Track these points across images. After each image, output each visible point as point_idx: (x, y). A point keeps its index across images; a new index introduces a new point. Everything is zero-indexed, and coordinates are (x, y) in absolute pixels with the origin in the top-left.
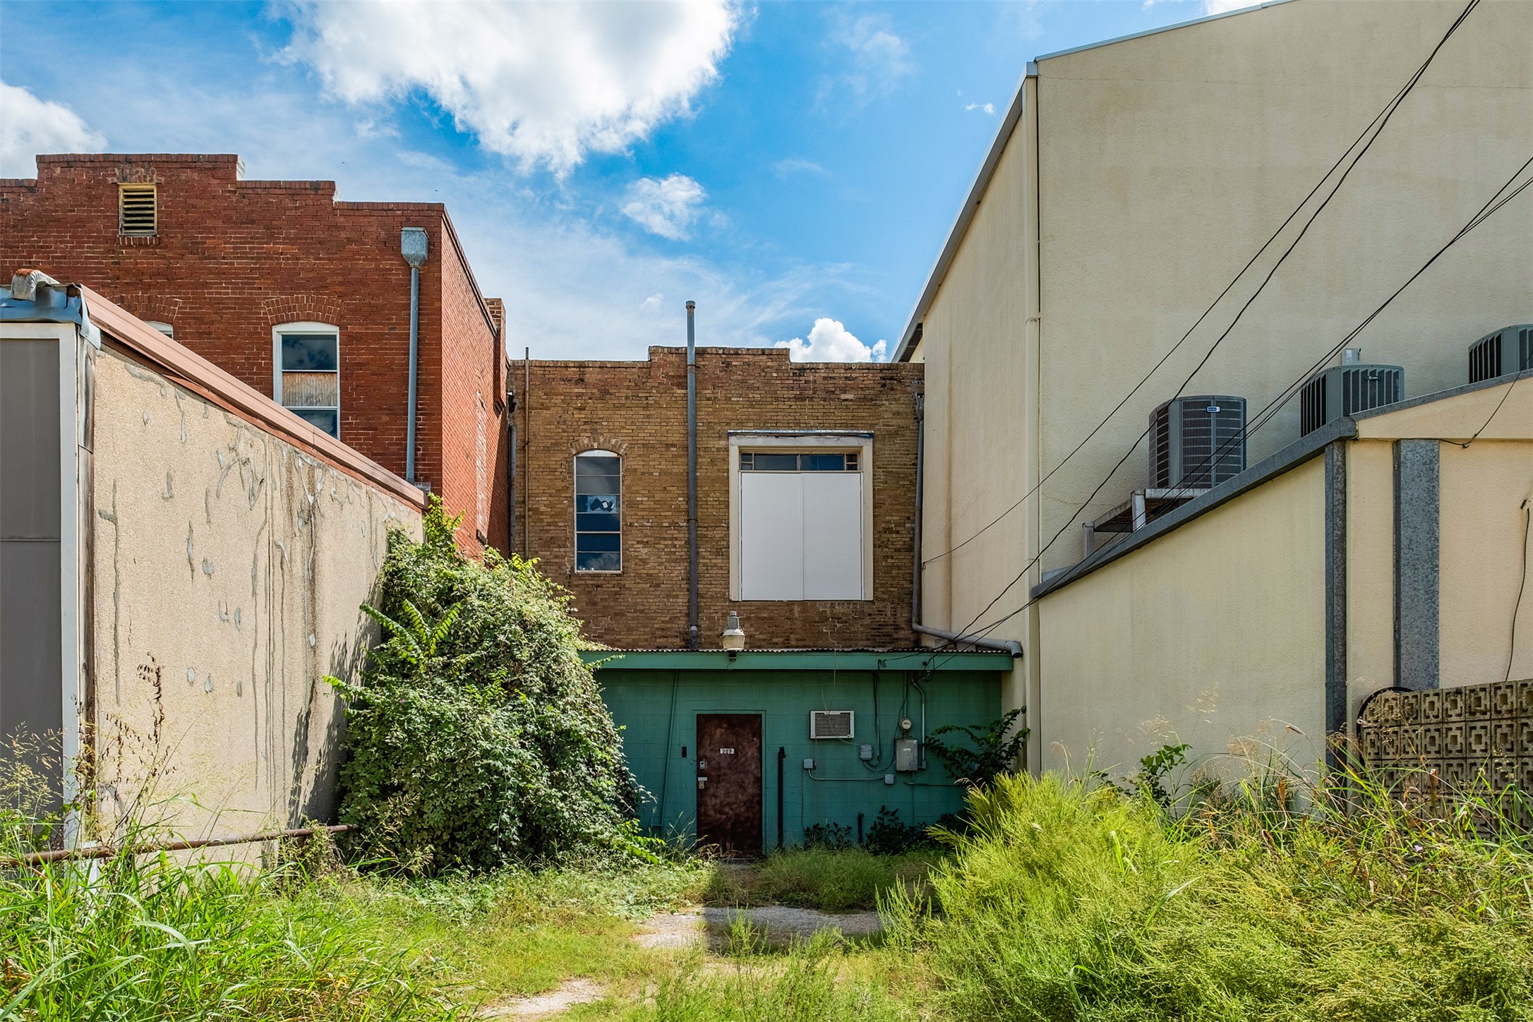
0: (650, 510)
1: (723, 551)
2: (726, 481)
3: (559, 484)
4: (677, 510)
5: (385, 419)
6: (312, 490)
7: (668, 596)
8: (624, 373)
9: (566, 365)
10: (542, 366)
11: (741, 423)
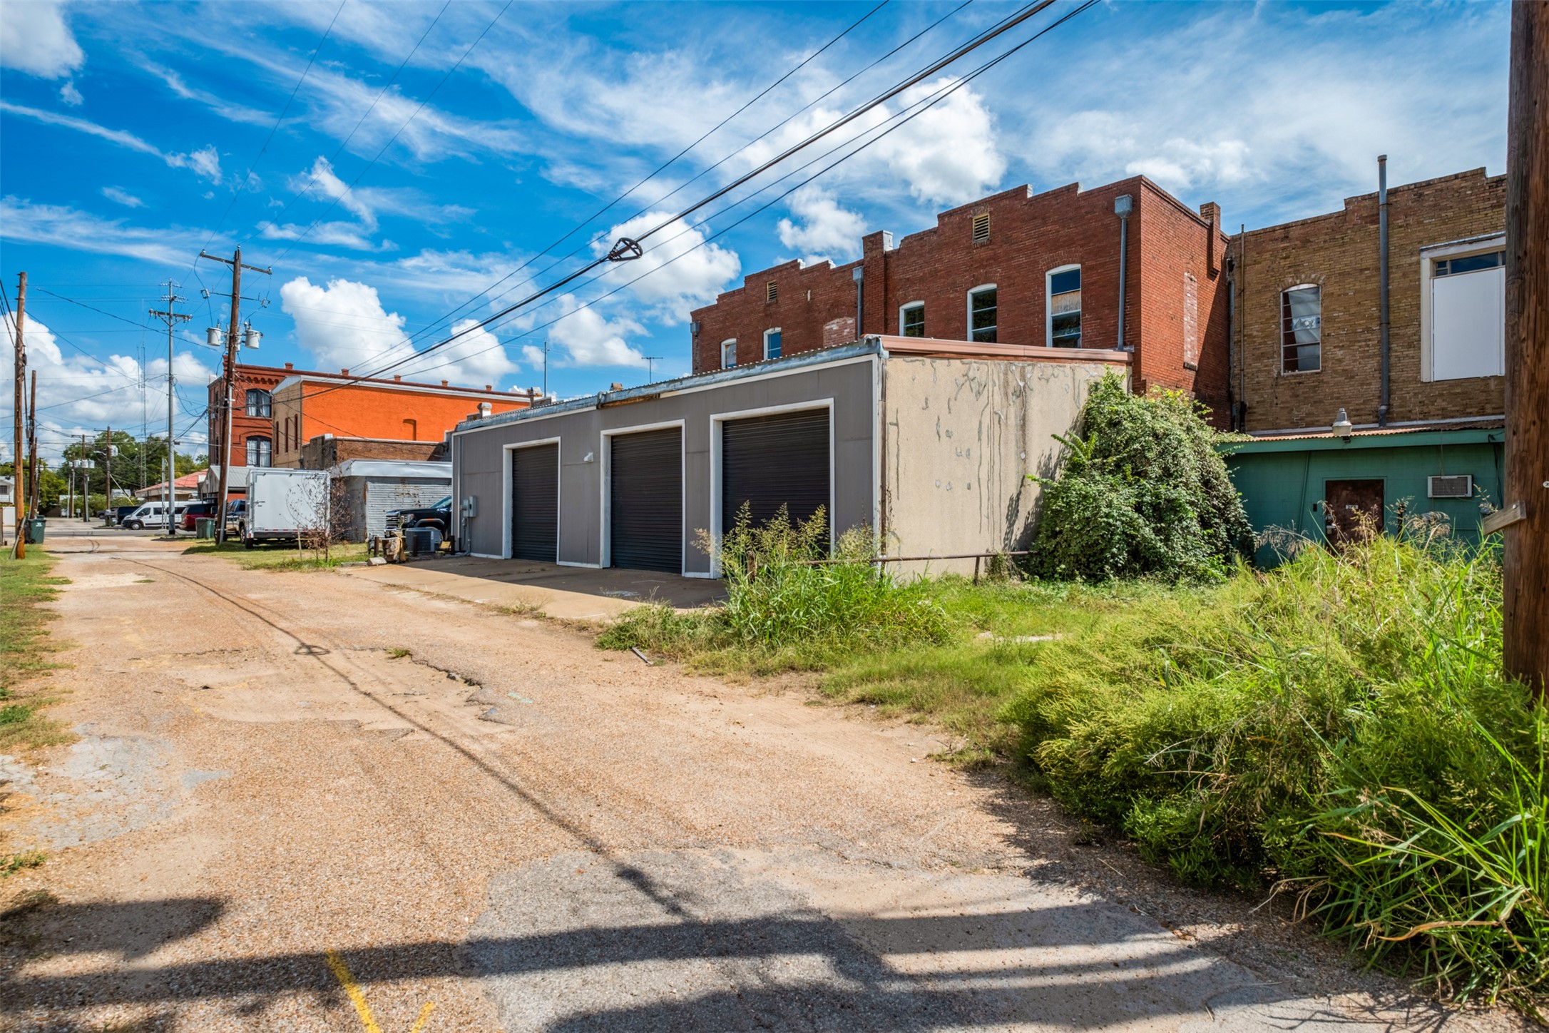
0: (1346, 321)
1: (1415, 344)
2: (1418, 289)
3: (1268, 314)
4: (1371, 318)
5: (1107, 312)
6: (1023, 378)
7: (1362, 385)
8: (1323, 223)
9: (1274, 229)
10: (1255, 234)
11: (1433, 240)
